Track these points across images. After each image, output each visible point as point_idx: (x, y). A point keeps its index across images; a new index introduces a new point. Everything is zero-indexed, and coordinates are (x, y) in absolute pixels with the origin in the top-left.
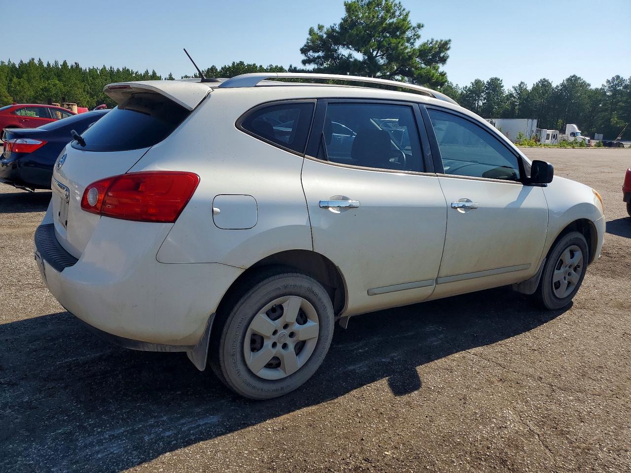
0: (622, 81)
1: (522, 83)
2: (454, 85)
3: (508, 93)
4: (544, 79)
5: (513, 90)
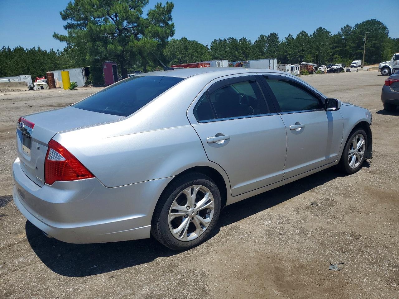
0: (350, 27)
1: (290, 35)
2: (248, 40)
3: (282, 42)
4: (303, 31)
5: (285, 39)
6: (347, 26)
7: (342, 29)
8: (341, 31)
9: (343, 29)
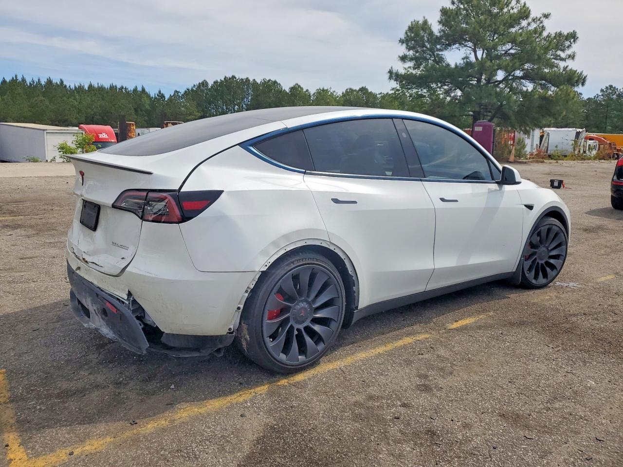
6: (611, 86)
7: (602, 90)
8: (600, 94)
9: (605, 90)
